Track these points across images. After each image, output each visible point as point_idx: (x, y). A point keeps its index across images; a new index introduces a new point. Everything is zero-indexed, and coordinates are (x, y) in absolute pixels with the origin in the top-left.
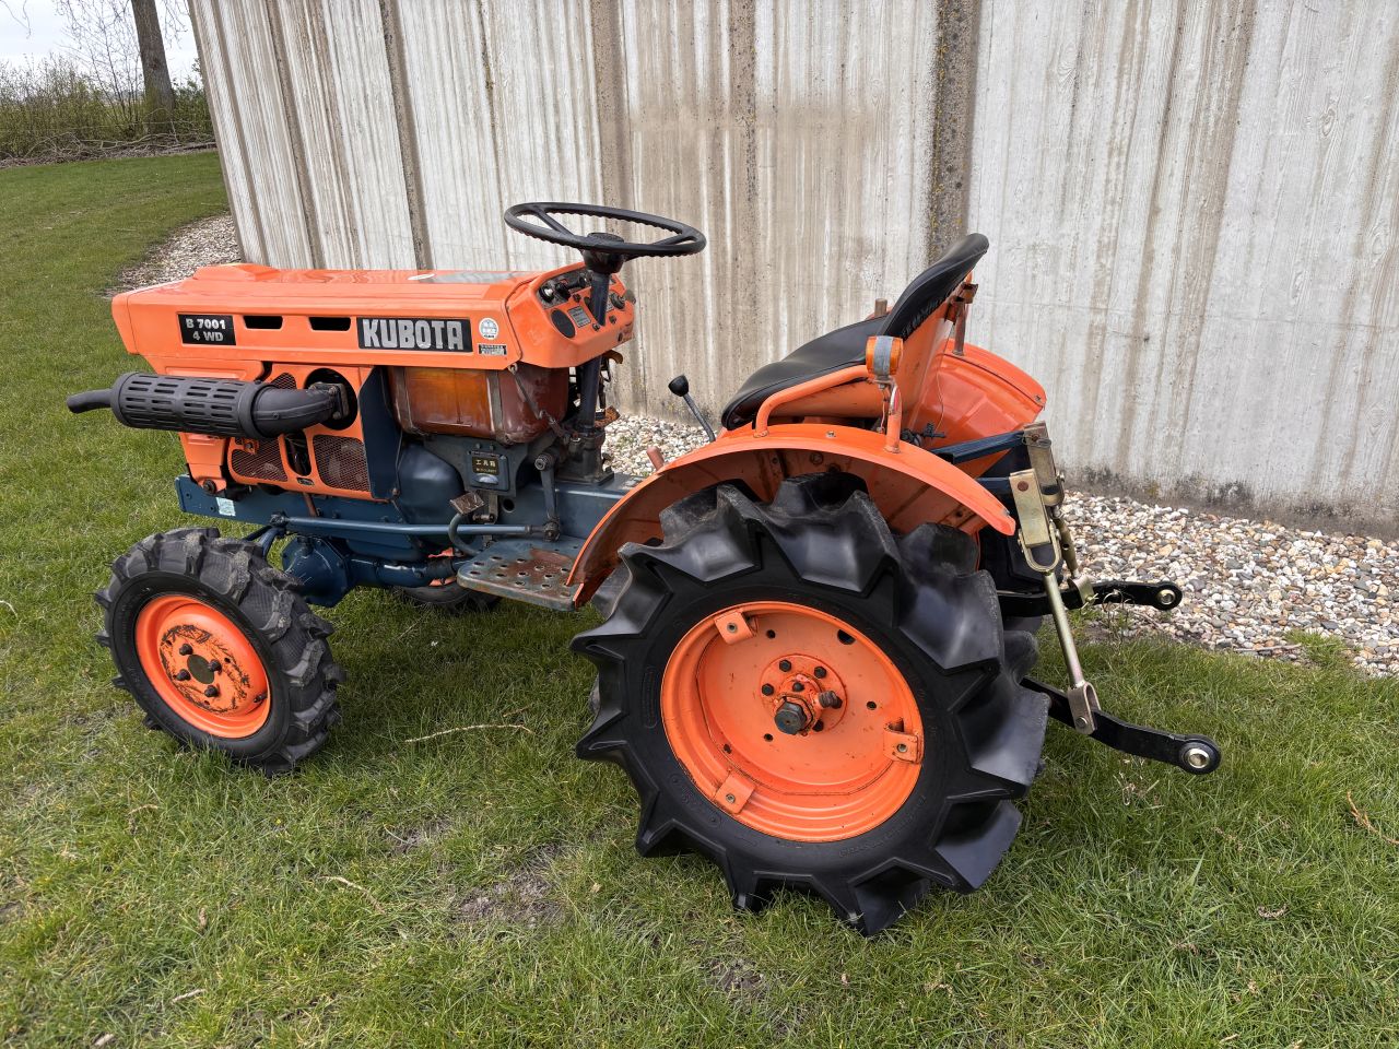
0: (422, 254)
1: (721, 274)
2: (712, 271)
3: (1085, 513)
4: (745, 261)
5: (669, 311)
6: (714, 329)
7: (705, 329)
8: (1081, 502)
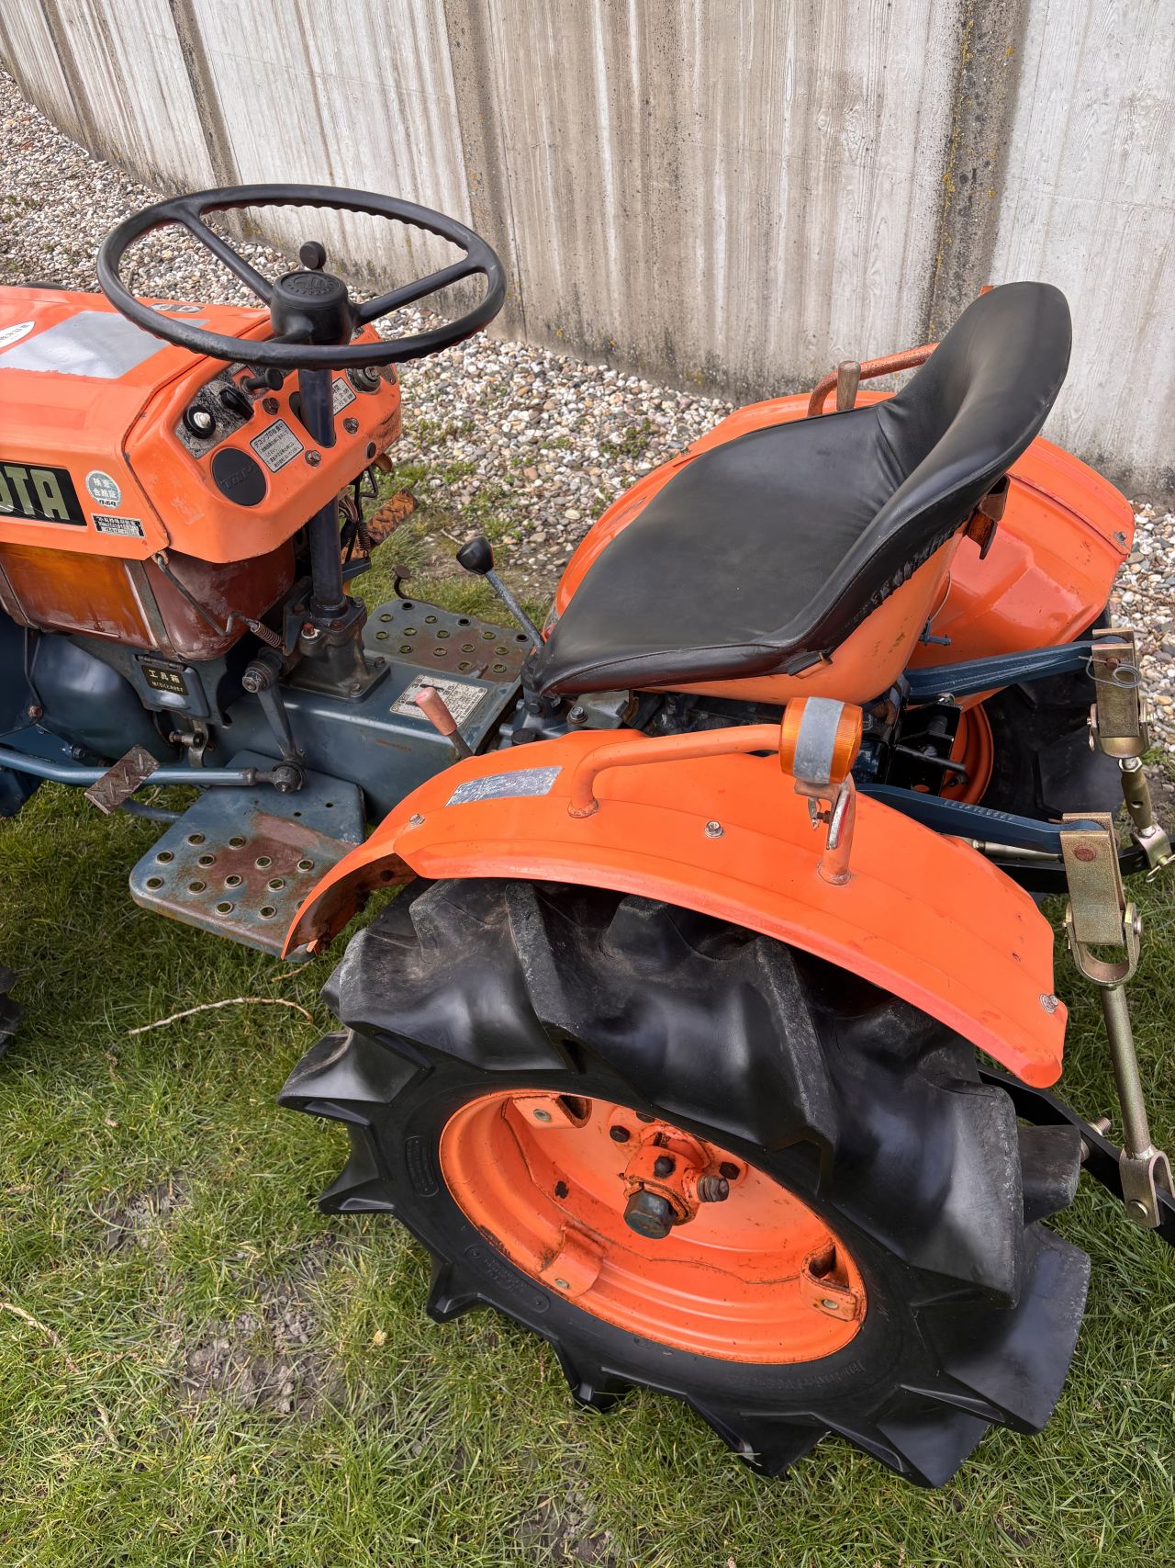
0: (196, 69)
1: (624, 126)
2: (611, 119)
3: (1154, 549)
4: (660, 103)
5: (549, 183)
6: (616, 217)
7: (603, 215)
8: (1150, 526)
